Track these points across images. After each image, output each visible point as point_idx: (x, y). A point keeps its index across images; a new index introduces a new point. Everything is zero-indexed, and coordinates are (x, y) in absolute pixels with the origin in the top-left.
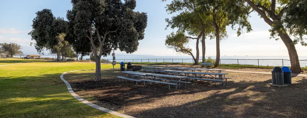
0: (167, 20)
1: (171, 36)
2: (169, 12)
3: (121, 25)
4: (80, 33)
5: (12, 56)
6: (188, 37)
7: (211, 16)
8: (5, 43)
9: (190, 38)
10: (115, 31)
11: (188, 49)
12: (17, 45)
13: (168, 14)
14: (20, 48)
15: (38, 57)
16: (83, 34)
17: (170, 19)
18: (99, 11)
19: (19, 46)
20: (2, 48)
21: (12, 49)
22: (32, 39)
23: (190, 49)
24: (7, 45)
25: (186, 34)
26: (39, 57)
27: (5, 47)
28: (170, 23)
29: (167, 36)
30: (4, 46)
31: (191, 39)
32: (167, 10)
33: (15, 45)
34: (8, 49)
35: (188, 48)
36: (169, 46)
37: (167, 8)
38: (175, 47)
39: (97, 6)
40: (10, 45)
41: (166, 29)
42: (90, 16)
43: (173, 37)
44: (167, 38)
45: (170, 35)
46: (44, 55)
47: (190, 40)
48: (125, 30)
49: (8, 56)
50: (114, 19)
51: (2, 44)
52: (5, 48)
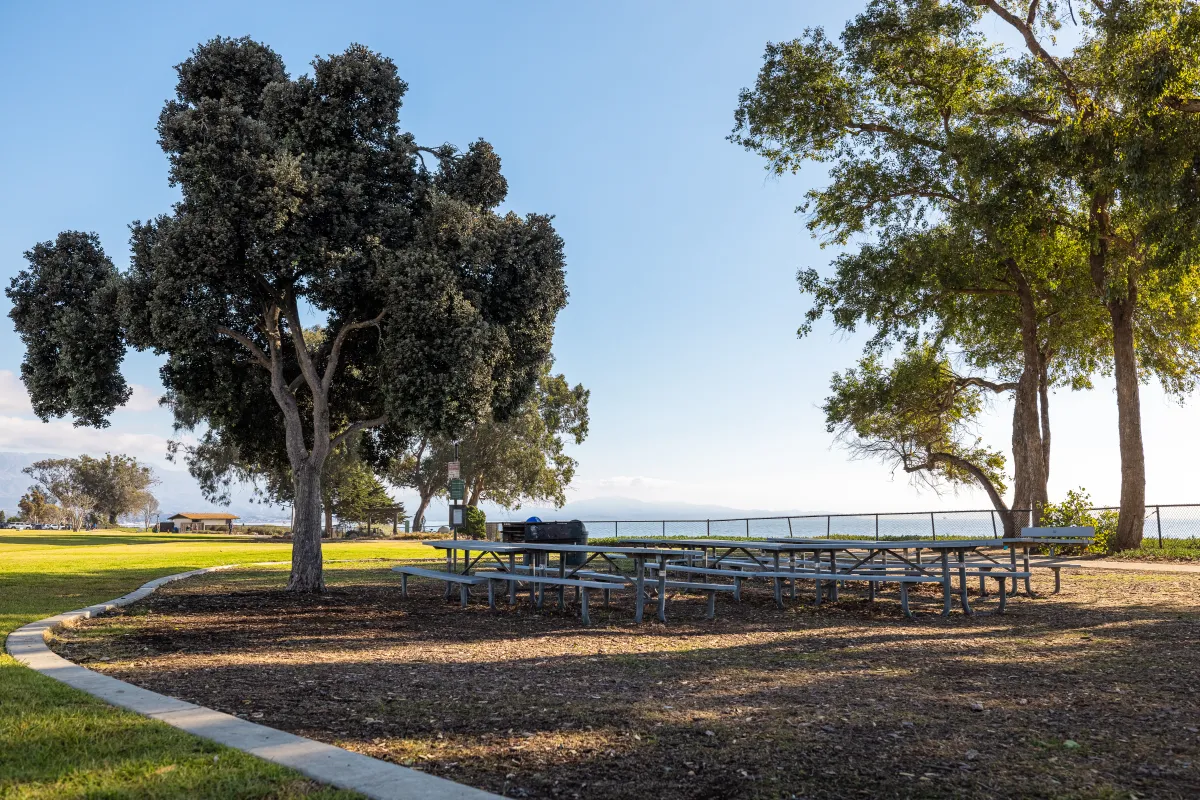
0: (808, 280)
1: (860, 378)
2: (827, 232)
3: (387, 284)
4: (176, 329)
5: (112, 520)
6: (963, 382)
7: (1061, 235)
8: (86, 459)
9: (980, 382)
10: (375, 322)
11: (982, 453)
12: (134, 465)
13: (823, 245)
14: (148, 482)
15: (223, 523)
16: (192, 336)
17: (828, 274)
18: (269, 216)
19: (145, 470)
20: (71, 483)
21: (112, 487)
22: (177, 427)
23: (993, 451)
24: (93, 468)
25: (955, 358)
26: (229, 521)
27: (82, 474)
28: (825, 295)
29: (837, 378)
30: (79, 469)
31: (991, 394)
32: (811, 226)
33: (129, 464)
34: (96, 486)
35: (980, 447)
36: (864, 441)
37: (812, 212)
38: (899, 447)
39: (262, 187)
40: (105, 466)
41: (804, 330)
42: (221, 242)
43: (869, 381)
44: (835, 389)
45: (852, 372)
46: (227, 504)
47: (981, 397)
48: (408, 309)
49: (92, 522)
50: (357, 254)
51: (73, 464)
52: (83, 482)
